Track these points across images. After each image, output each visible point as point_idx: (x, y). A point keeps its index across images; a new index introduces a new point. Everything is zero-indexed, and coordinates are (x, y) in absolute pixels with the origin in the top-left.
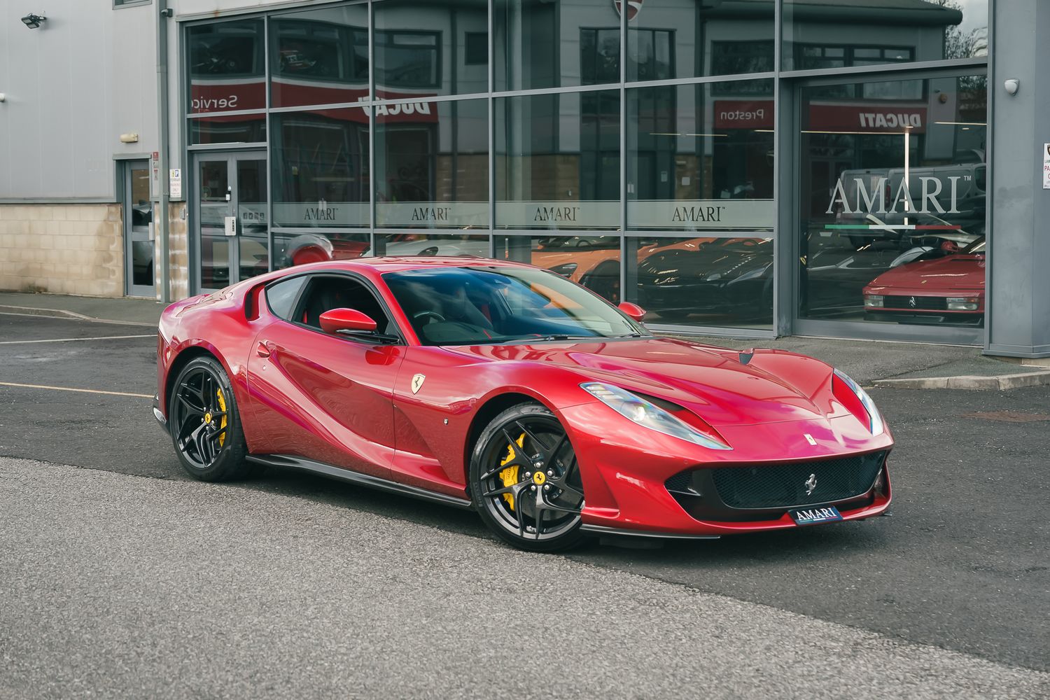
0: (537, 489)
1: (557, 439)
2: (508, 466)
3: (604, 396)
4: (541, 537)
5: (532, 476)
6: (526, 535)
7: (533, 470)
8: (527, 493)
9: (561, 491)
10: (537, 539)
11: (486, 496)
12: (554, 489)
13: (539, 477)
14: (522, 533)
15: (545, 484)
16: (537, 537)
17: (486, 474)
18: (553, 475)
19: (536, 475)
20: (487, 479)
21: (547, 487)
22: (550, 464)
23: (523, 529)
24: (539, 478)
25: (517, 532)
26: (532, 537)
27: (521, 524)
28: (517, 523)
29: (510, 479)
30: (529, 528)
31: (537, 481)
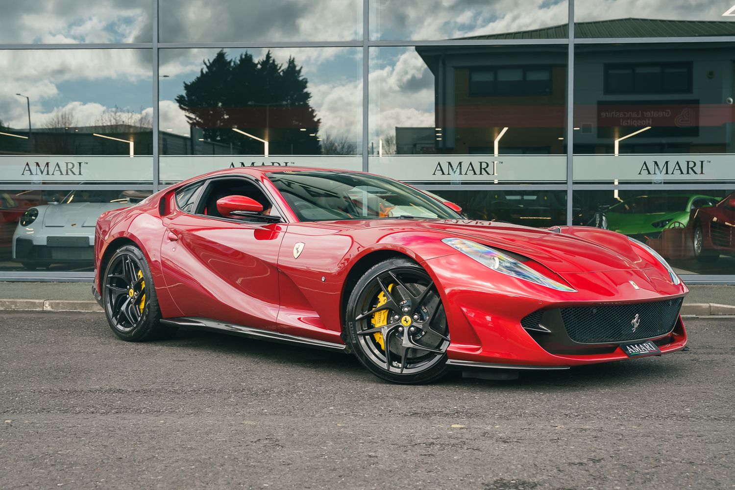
0: (403, 330)
1: (422, 289)
2: (380, 310)
4: (405, 371)
5: (400, 319)
6: (392, 369)
7: (402, 314)
8: (394, 334)
9: (423, 333)
10: (401, 373)
11: (360, 334)
12: (418, 331)
13: (405, 320)
14: (389, 368)
15: (410, 327)
16: (402, 371)
17: (360, 316)
18: (418, 319)
19: (403, 318)
20: (361, 319)
21: (412, 329)
22: (415, 309)
23: (390, 364)
24: (406, 322)
25: (385, 366)
26: (398, 371)
27: (388, 359)
28: (385, 359)
29: (380, 320)
30: (395, 364)
31: (403, 323)
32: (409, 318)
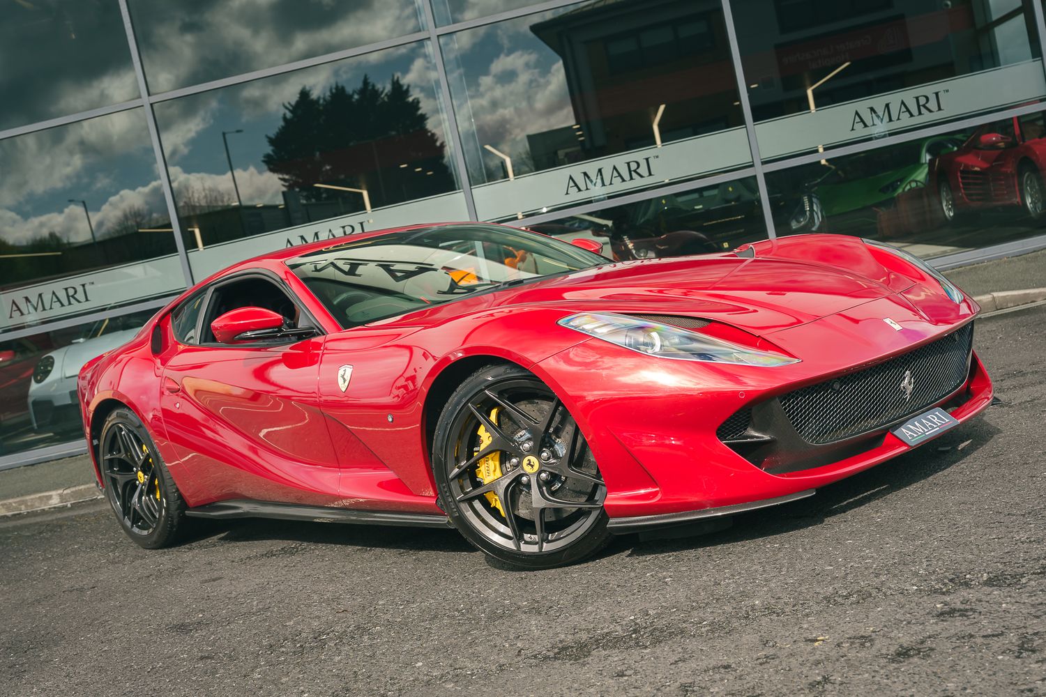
0: (529, 481)
1: (547, 406)
2: (485, 455)
3: (596, 330)
4: (547, 547)
5: (519, 464)
6: (525, 548)
7: (521, 456)
8: (517, 488)
9: (563, 478)
10: (541, 551)
11: (461, 501)
12: (554, 477)
13: (529, 464)
14: (518, 546)
15: (539, 473)
16: (541, 548)
17: (456, 470)
18: (549, 458)
19: (525, 461)
20: (458, 476)
21: (543, 475)
22: (543, 442)
23: (519, 538)
24: (531, 466)
25: (510, 545)
26: (534, 549)
27: (514, 531)
28: (508, 531)
29: (489, 472)
30: (527, 536)
31: (528, 469)
32: (533, 459)
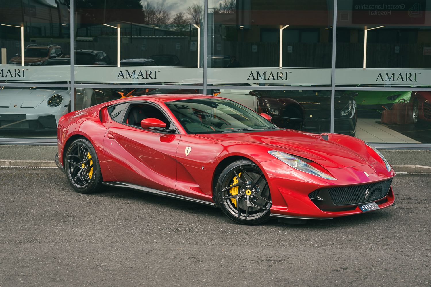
0: (247, 197)
1: (257, 176)
2: (234, 186)
3: (279, 157)
4: (248, 219)
5: (245, 191)
6: (241, 217)
7: (246, 189)
8: (242, 199)
9: (257, 199)
10: (246, 219)
11: (224, 199)
12: (254, 197)
13: (248, 192)
14: (239, 217)
15: (250, 195)
16: (246, 218)
17: (224, 189)
18: (254, 192)
19: (247, 191)
20: (224, 191)
21: (252, 196)
22: (253, 187)
23: (240, 214)
24: (248, 193)
25: (237, 215)
26: (244, 218)
27: (239, 212)
28: (237, 212)
29: (234, 192)
30: (242, 214)
31: (247, 193)
32: (249, 191)
